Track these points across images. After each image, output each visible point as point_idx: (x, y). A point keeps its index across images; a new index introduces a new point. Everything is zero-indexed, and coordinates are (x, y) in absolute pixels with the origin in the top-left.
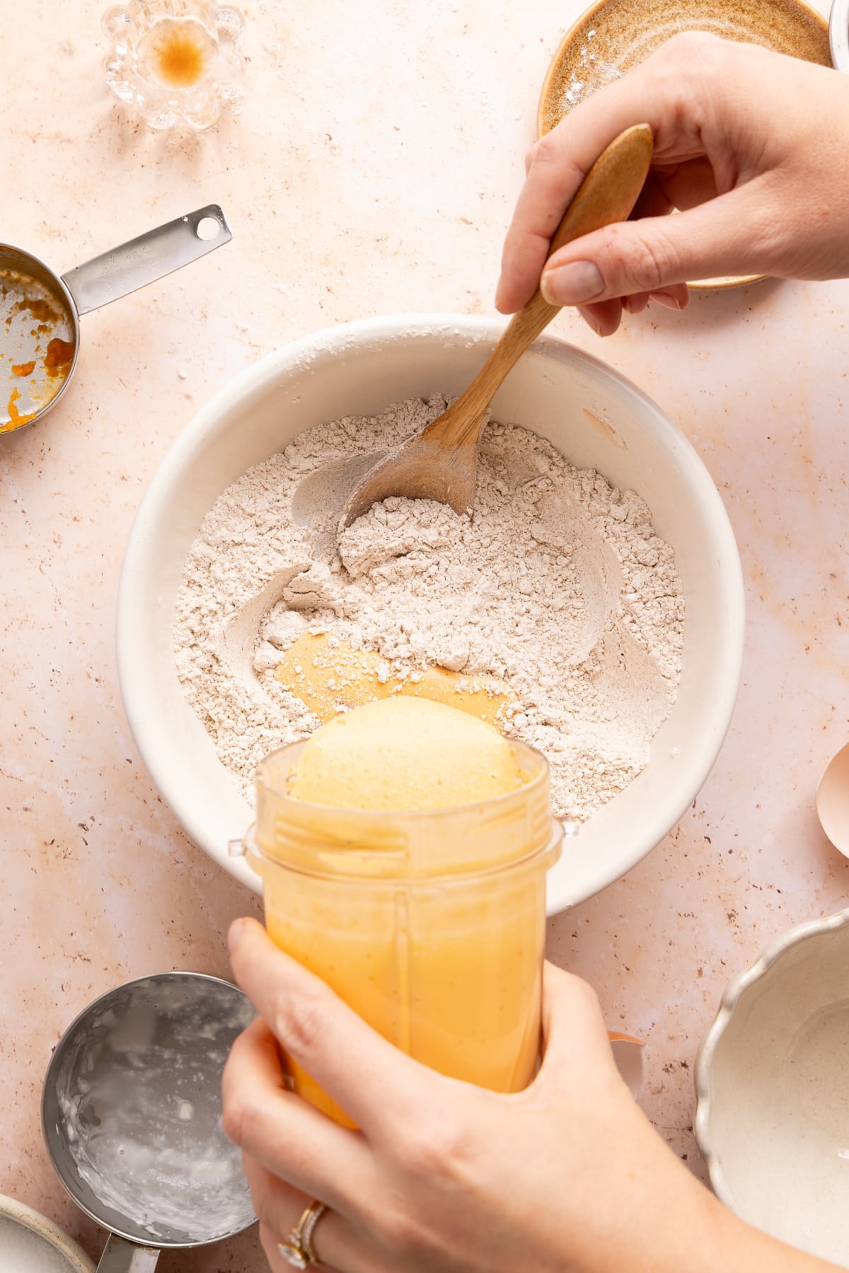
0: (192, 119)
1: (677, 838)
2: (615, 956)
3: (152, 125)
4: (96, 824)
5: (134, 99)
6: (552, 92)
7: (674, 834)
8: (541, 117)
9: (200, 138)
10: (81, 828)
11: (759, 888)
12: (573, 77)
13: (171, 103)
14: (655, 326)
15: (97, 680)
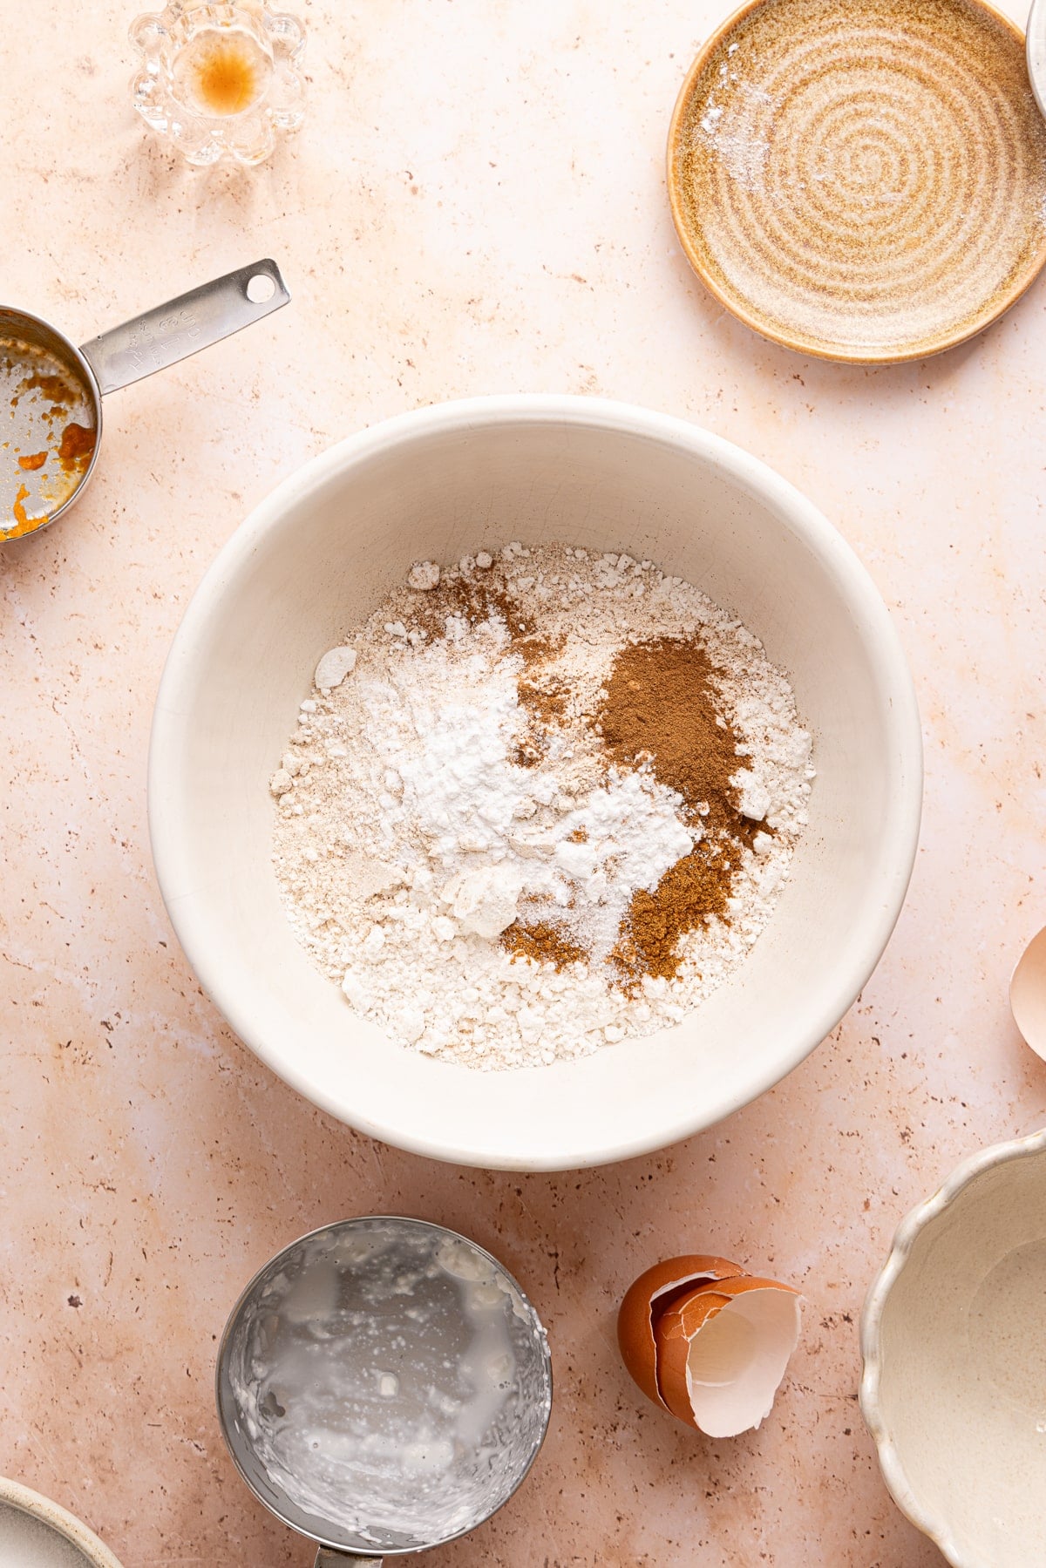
0: (241, 153)
1: (838, 1039)
2: (762, 1184)
3: (190, 160)
4: (122, 1022)
5: (169, 129)
6: (684, 120)
7: (834, 1033)
8: (671, 151)
9: (252, 176)
10: (104, 1026)
11: (939, 1100)
12: (710, 101)
13: (215, 133)
14: (811, 408)
15: (123, 845)
